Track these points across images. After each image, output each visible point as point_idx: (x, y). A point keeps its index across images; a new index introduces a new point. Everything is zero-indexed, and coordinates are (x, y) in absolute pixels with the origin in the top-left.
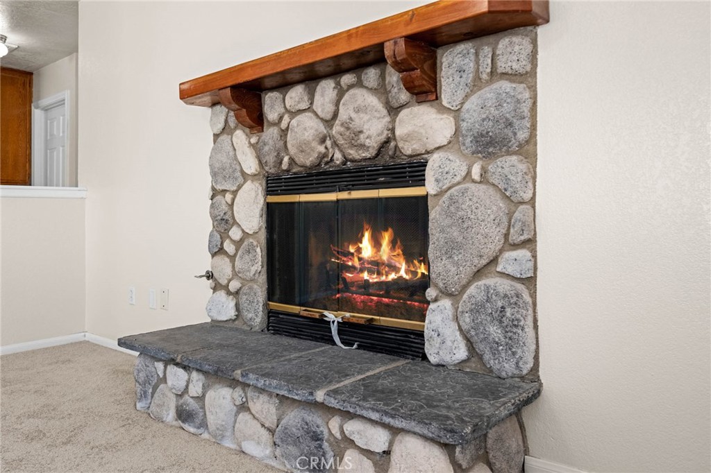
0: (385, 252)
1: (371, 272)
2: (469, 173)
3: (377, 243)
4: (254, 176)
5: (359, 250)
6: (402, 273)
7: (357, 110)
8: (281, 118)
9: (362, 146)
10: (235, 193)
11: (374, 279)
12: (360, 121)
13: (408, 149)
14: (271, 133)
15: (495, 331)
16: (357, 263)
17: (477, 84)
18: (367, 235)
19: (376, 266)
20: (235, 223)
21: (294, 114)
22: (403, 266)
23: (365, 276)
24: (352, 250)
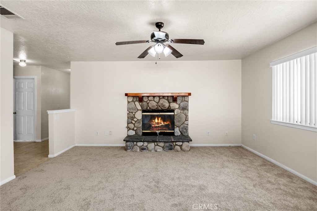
0: (159, 121)
1: (157, 124)
2: (181, 112)
3: (158, 120)
4: (140, 110)
5: (155, 121)
6: (163, 124)
7: (164, 102)
8: (147, 101)
9: (165, 107)
10: (135, 113)
11: (158, 125)
12: (164, 104)
13: (172, 108)
14: (144, 103)
15: (185, 131)
16: (155, 123)
17: (182, 101)
18: (156, 118)
19: (158, 123)
20: (135, 117)
21: (150, 101)
22: (163, 123)
23: (156, 125)
24: (154, 121)
